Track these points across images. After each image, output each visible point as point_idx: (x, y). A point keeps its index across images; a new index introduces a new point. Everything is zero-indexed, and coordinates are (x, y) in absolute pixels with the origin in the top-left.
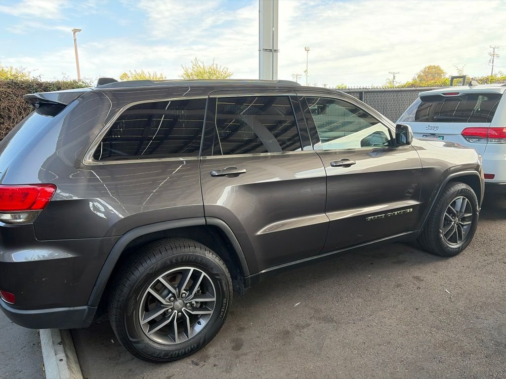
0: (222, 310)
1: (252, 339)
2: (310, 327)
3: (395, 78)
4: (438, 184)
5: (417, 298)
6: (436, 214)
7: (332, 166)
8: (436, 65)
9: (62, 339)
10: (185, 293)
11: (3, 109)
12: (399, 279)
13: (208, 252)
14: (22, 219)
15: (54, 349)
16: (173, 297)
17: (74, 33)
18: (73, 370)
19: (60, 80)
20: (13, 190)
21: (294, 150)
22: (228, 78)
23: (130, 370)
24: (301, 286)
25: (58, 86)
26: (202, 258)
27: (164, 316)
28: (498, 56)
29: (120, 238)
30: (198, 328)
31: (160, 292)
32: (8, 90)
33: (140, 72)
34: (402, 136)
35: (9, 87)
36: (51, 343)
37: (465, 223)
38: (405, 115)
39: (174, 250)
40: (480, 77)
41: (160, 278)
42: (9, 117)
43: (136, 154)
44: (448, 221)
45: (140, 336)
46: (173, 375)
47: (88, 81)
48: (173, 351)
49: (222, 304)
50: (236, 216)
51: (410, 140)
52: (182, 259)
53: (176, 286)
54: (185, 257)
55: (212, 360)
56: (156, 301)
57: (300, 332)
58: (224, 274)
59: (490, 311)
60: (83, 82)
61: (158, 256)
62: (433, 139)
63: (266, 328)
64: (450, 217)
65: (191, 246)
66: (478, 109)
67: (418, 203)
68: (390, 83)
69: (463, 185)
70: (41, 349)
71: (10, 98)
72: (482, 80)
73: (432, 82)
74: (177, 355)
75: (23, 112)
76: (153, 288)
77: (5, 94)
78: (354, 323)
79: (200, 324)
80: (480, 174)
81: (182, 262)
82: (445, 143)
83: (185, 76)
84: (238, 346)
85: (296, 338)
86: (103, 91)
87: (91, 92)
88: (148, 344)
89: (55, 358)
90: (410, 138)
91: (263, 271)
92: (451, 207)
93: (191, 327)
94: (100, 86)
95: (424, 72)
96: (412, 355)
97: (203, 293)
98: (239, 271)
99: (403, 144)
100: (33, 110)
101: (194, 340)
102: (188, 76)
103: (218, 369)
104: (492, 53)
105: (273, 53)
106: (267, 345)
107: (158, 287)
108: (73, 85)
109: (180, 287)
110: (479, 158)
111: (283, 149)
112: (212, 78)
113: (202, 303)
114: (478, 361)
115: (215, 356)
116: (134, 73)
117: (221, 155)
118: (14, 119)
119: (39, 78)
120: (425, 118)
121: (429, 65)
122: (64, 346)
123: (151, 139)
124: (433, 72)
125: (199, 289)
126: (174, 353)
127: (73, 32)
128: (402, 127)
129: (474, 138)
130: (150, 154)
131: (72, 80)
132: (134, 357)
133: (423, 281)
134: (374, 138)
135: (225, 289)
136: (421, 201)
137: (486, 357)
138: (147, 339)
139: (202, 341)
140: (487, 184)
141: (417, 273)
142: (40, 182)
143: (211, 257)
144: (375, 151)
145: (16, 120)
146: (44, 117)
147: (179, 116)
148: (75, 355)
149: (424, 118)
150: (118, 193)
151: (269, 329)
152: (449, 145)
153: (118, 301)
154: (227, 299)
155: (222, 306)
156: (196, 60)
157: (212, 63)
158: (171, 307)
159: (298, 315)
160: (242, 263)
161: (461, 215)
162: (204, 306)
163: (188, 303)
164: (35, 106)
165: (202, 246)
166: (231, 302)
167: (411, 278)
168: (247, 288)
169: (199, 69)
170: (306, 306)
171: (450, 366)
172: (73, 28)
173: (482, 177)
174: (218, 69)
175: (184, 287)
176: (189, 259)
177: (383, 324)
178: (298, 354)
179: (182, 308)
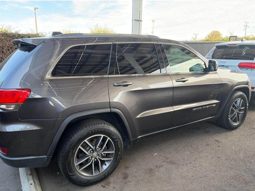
0: (118, 158)
1: (133, 173)
2: (163, 167)
4: (228, 92)
5: (218, 152)
6: (227, 107)
7: (176, 81)
8: (217, 31)
9: (31, 172)
10: (98, 149)
12: (208, 141)
13: (111, 127)
14: (12, 108)
15: (27, 178)
16: (92, 151)
18: (38, 189)
20: (7, 92)
25: (29, 36)
26: (108, 130)
27: (87, 161)
28: (248, 27)
29: (65, 119)
30: (105, 167)
31: (85, 148)
32: (2, 38)
33: (68, 31)
34: (211, 66)
35: (3, 36)
36: (25, 174)
37: (241, 112)
39: (93, 125)
41: (86, 141)
42: (3, 52)
43: (69, 73)
44: (233, 111)
45: (74, 172)
47: (44, 34)
48: (92, 179)
49: (118, 154)
50: (126, 106)
51: (216, 68)
52: (98, 130)
53: (94, 144)
54: (99, 129)
55: (112, 185)
56: (83, 153)
57: (158, 169)
58: (119, 139)
60: (41, 34)
61: (85, 129)
62: (223, 68)
63: (140, 167)
64: (234, 109)
65: (102, 123)
67: (218, 102)
68: (194, 39)
69: (241, 93)
70: (20, 177)
71: (3, 42)
74: (93, 182)
75: (10, 49)
76: (82, 146)
77: (1, 40)
78: (186, 165)
79: (106, 165)
80: (249, 86)
81: (97, 132)
82: (230, 71)
84: (126, 176)
85: (157, 173)
87: (49, 39)
88: (78, 176)
89: (28, 183)
91: (139, 137)
92: (234, 104)
93: (101, 166)
94: (54, 36)
95: (211, 34)
96: (218, 183)
97: (108, 148)
98: (126, 137)
99: (212, 71)
100: (16, 49)
101: (103, 174)
103: (116, 190)
104: (246, 25)
105: (139, 22)
106: (141, 177)
107: (84, 145)
108: (37, 35)
109: (96, 145)
110: (249, 78)
111: (145, 72)
113: (107, 154)
115: (114, 183)
116: (65, 31)
117: (119, 74)
118: (5, 53)
119: (18, 31)
120: (218, 57)
121: (214, 31)
122: (32, 176)
123: (76, 65)
125: (106, 146)
126: (92, 180)
127: (34, 9)
128: (212, 61)
129: (244, 68)
130: (76, 73)
131: (36, 33)
132: (70, 182)
133: (220, 142)
134: (196, 67)
135: (119, 147)
136: (220, 101)
138: (78, 173)
139: (107, 174)
140: (252, 92)
141: (217, 138)
142: (20, 88)
143: (112, 129)
144: (196, 74)
145: (6, 54)
146: (23, 52)
147: (91, 53)
148: (39, 181)
151: (141, 168)
152: (233, 71)
153: (63, 153)
154: (120, 152)
155: (118, 156)
156: (97, 25)
157: (105, 27)
158: (91, 156)
159: (156, 160)
160: (129, 132)
161: (239, 108)
162: (108, 156)
163: (100, 154)
164: (18, 46)
165: (108, 123)
166: (122, 153)
167: (214, 141)
168: (130, 146)
169: (98, 30)
170: (160, 155)
171: (240, 190)
172: (34, 7)
173: (250, 88)
174: (108, 30)
175: (98, 145)
176: (101, 130)
177: (202, 166)
178: (158, 182)
179: (97, 156)
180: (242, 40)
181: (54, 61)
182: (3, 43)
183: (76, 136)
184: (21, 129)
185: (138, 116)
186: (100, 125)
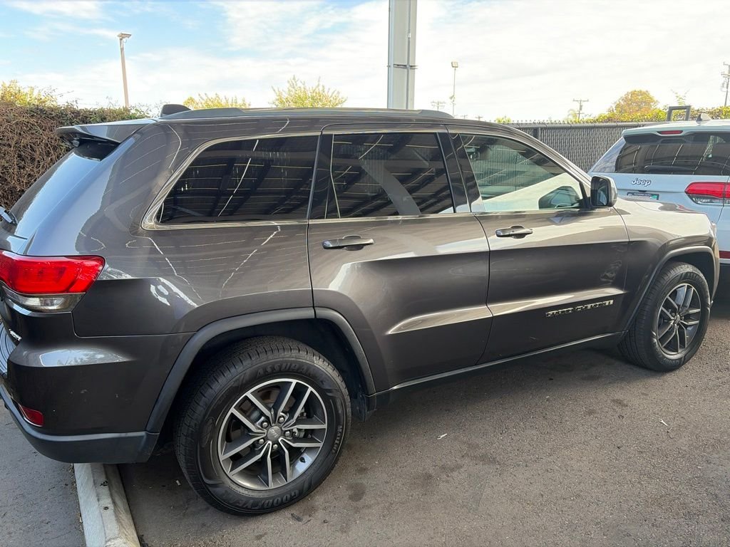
0: (336, 441)
1: (378, 485)
2: (462, 470)
3: (583, 108)
4: (651, 266)
5: (619, 432)
6: (647, 308)
7: (498, 236)
8: (644, 90)
9: (107, 477)
10: (283, 417)
11: (24, 147)
12: (591, 403)
13: (318, 358)
14: (55, 305)
15: (96, 492)
16: (266, 422)
17: (121, 39)
18: (123, 522)
19: (105, 107)
20: (42, 263)
21: (437, 212)
22: (339, 106)
23: (204, 525)
24: (449, 410)
25: (102, 116)
26: (309, 367)
27: (253, 449)
29: (193, 335)
30: (301, 467)
31: (248, 414)
32: (32, 120)
33: (214, 97)
34: (600, 193)
35: (33, 116)
36: (91, 483)
37: (690, 323)
38: (600, 163)
39: (269, 353)
40: (710, 108)
41: (249, 394)
42: (33, 160)
43: (210, 215)
44: (664, 320)
45: (219, 477)
46: (265, 534)
47: (144, 109)
48: (266, 499)
49: (336, 433)
50: (357, 304)
51: (613, 199)
52: (280, 367)
53: (271, 405)
54: (284, 365)
55: (320, 514)
56: (243, 427)
57: (448, 476)
58: (339, 390)
59: (726, 453)
60: (136, 110)
61: (247, 363)
62: (642, 198)
63: (397, 470)
64: (668, 314)
65: (294, 349)
66: (708, 155)
67: (621, 292)
68: (575, 116)
69: (688, 267)
70: (77, 492)
71: (34, 132)
72: (712, 112)
73: (639, 114)
74: (270, 505)
75: (52, 152)
76: (239, 408)
77: (27, 127)
78: (526, 466)
79: (304, 462)
80: (713, 249)
81: (280, 371)
82: (662, 205)
83: (277, 103)
84: (357, 493)
85: (442, 486)
86: (171, 124)
87: (154, 124)
88: (230, 488)
89: (97, 506)
90: (613, 197)
91: (395, 388)
92: (669, 298)
93: (290, 465)
94: (164, 116)
95: (625, 99)
96: (612, 514)
97: (309, 416)
98: (360, 386)
99: (602, 206)
100: (68, 150)
102: (282, 102)
103: (329, 527)
104: (727, 73)
105: (408, 72)
106: (399, 494)
107: (244, 407)
108: (124, 114)
109: (276, 407)
110: (713, 228)
111: (422, 210)
112: (316, 105)
113: (306, 431)
114: (711, 526)
115: (325, 509)
116: (205, 98)
117: (338, 217)
118: (39, 162)
119: (74, 103)
120: (631, 167)
121: (633, 89)
122: (110, 490)
123: (231, 193)
124: (638, 100)
125: (303, 411)
126: (267, 501)
127: (119, 38)
128: (601, 180)
129: (704, 198)
130: (230, 215)
131: (122, 108)
132: (209, 506)
133: (627, 406)
134: (558, 197)
135: (340, 412)
136: (625, 289)
137: (722, 520)
138: (229, 481)
139: (306, 485)
140: (723, 266)
141: (619, 395)
142: (77, 253)
143: (321, 364)
144: (559, 215)
145: (42, 164)
146: (86, 159)
147: (272, 161)
148: (125, 501)
149: (628, 167)
150: (188, 271)
151: (402, 471)
152: (668, 207)
153: (189, 426)
154: (341, 427)
155: (336, 436)
156: (294, 79)
157: (317, 84)
158: (264, 436)
159: (444, 452)
160: (365, 374)
161: (684, 312)
162: (310, 436)
163: (287, 431)
164: (72, 143)
165: (308, 348)
166: (349, 430)
167: (609, 401)
168: (371, 411)
169: (297, 92)
170: (456, 439)
171: (669, 532)
172: (119, 33)
173: (716, 255)
174: (326, 92)
175: (282, 408)
176: (290, 367)
177: (569, 469)
178: (446, 508)
179: (279, 438)
180: (699, 119)
181: (165, 184)
182: (32, 134)
183: (223, 382)
184: (79, 361)
185: (391, 330)
186: (287, 354)
